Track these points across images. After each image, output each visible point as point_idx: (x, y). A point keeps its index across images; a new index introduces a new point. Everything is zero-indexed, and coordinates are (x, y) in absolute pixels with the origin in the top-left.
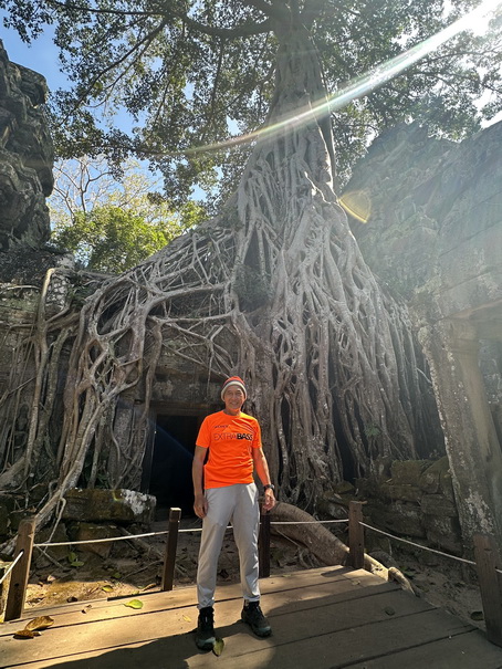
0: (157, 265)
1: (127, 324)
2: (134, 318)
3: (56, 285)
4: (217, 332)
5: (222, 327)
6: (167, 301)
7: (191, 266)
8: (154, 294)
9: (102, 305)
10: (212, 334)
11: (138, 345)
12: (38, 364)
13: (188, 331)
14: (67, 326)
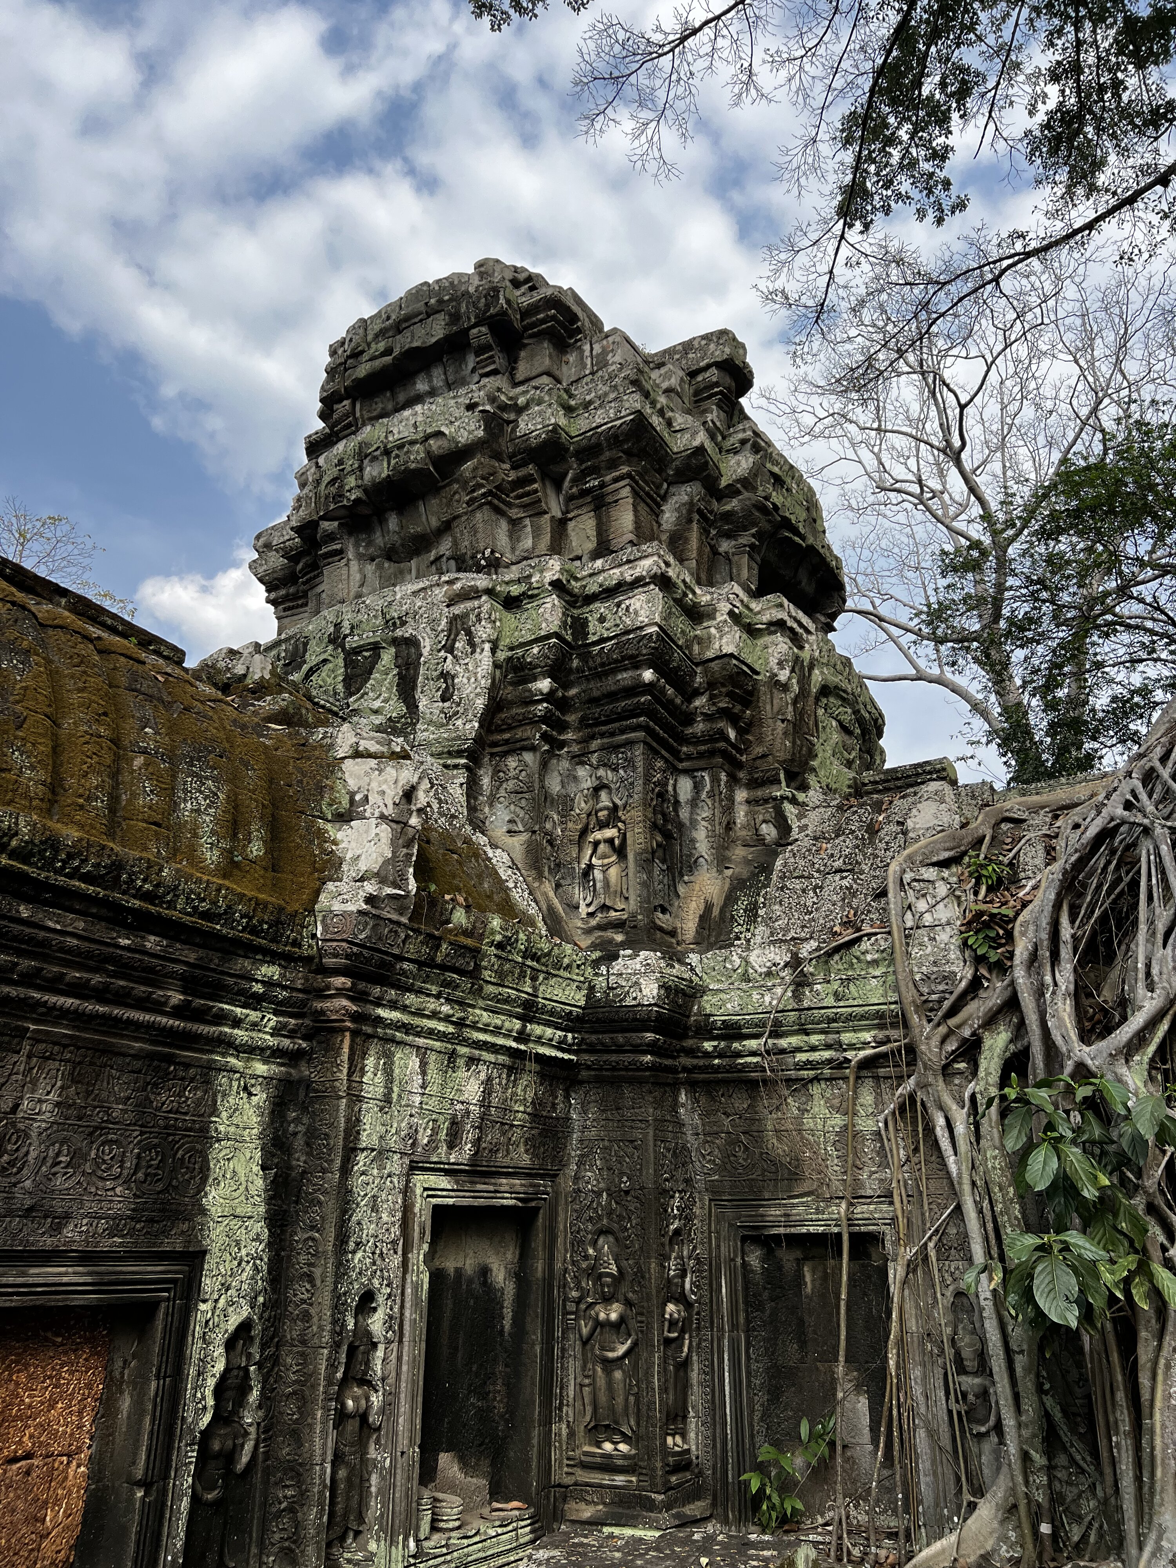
3: (922, 905)
9: (1066, 931)
12: (951, 1160)
14: (990, 1021)
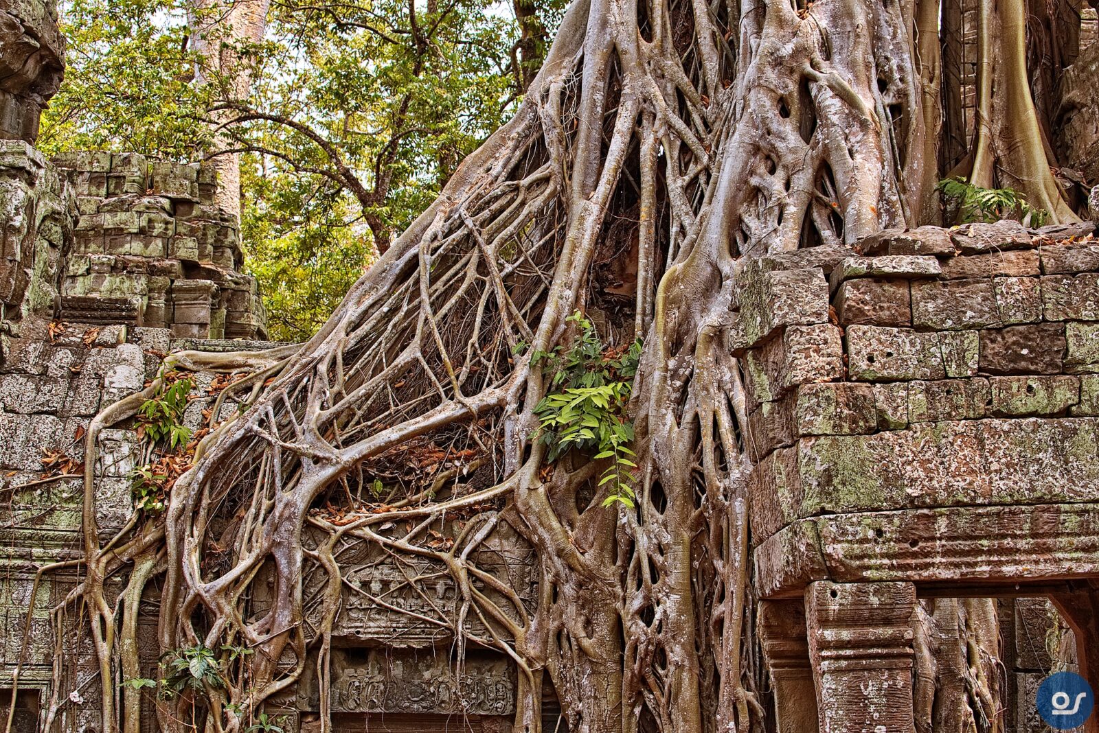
0: (323, 368)
1: (260, 545)
2: (276, 528)
3: (109, 460)
4: (479, 536)
5: (493, 520)
6: (351, 471)
7: (412, 352)
8: (317, 460)
9: (206, 501)
10: (463, 543)
11: (291, 594)
12: (100, 642)
13: (403, 543)
14: (143, 552)
